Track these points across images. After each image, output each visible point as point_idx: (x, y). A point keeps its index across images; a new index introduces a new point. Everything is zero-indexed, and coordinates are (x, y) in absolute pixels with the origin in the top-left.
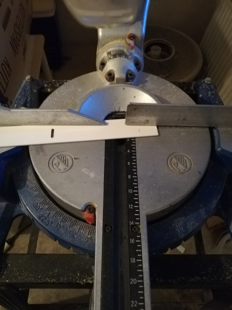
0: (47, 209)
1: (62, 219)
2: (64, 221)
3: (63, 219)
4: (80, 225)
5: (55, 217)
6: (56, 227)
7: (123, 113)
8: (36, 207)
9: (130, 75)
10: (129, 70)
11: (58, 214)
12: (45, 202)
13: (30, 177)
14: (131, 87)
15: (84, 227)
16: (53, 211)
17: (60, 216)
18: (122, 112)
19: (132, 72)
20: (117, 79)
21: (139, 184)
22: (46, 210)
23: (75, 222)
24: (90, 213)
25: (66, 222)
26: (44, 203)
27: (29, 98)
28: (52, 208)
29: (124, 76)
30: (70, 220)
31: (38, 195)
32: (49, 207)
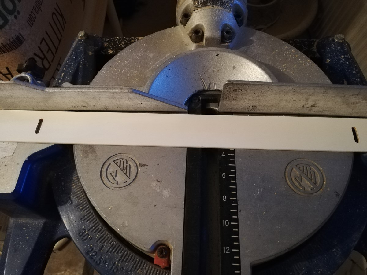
0: (99, 240)
1: (119, 257)
2: (123, 260)
3: (121, 257)
4: (147, 268)
5: (110, 252)
6: (111, 269)
7: (215, 93)
8: (83, 236)
9: (228, 32)
10: (226, 25)
11: (115, 249)
12: (96, 229)
13: (75, 188)
14: (229, 53)
15: (152, 271)
16: (107, 243)
17: (117, 253)
18: (214, 90)
19: (231, 28)
20: (207, 39)
21: (240, 211)
22: (97, 242)
23: (140, 263)
24: (163, 257)
25: (126, 261)
26: (94, 231)
27: (81, 65)
28: (105, 239)
29: (218, 34)
30: (132, 259)
31: (86, 217)
32: (102, 237)
